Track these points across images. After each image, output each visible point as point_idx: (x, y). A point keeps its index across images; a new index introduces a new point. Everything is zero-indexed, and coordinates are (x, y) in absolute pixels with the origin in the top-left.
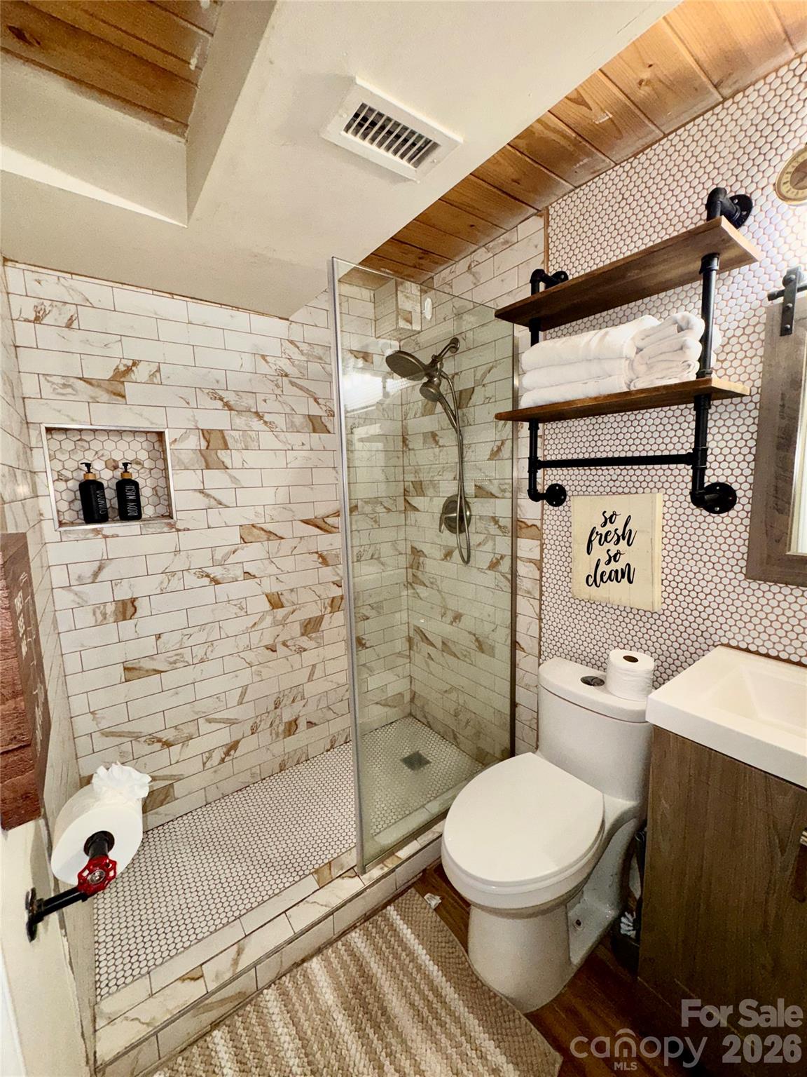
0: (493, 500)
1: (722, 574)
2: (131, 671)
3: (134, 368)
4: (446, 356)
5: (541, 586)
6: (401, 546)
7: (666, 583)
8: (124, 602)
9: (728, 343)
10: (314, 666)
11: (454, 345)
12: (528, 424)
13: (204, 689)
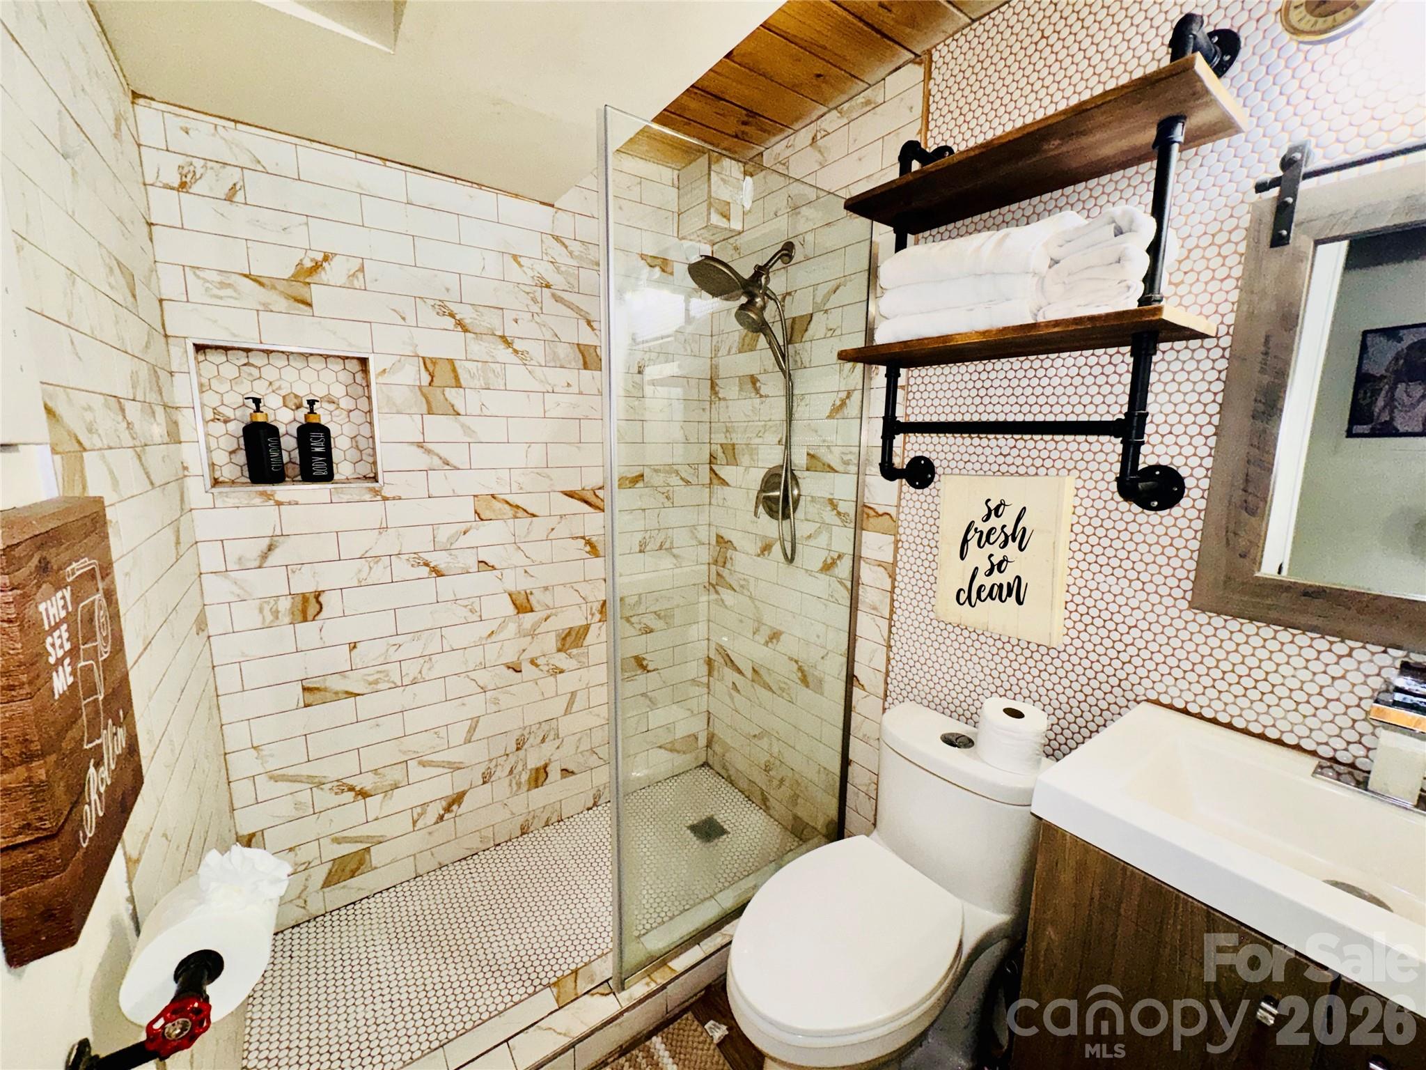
0: (832, 475)
1: (1155, 599)
2: (312, 692)
3: (325, 264)
4: (775, 267)
5: (893, 600)
6: (703, 534)
7: (1071, 607)
8: (305, 598)
9: (1188, 257)
10: (573, 694)
11: (787, 252)
12: (885, 368)
13: (416, 721)
